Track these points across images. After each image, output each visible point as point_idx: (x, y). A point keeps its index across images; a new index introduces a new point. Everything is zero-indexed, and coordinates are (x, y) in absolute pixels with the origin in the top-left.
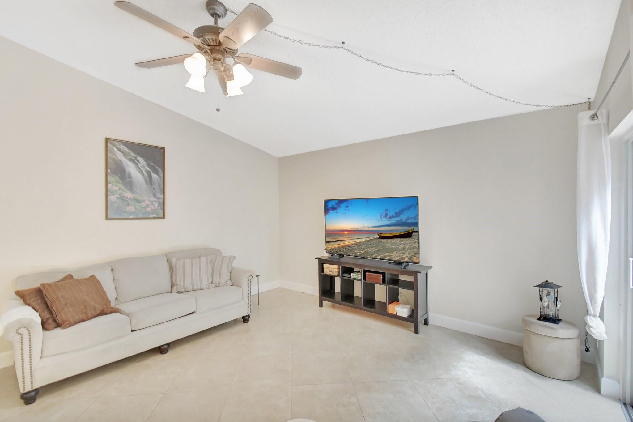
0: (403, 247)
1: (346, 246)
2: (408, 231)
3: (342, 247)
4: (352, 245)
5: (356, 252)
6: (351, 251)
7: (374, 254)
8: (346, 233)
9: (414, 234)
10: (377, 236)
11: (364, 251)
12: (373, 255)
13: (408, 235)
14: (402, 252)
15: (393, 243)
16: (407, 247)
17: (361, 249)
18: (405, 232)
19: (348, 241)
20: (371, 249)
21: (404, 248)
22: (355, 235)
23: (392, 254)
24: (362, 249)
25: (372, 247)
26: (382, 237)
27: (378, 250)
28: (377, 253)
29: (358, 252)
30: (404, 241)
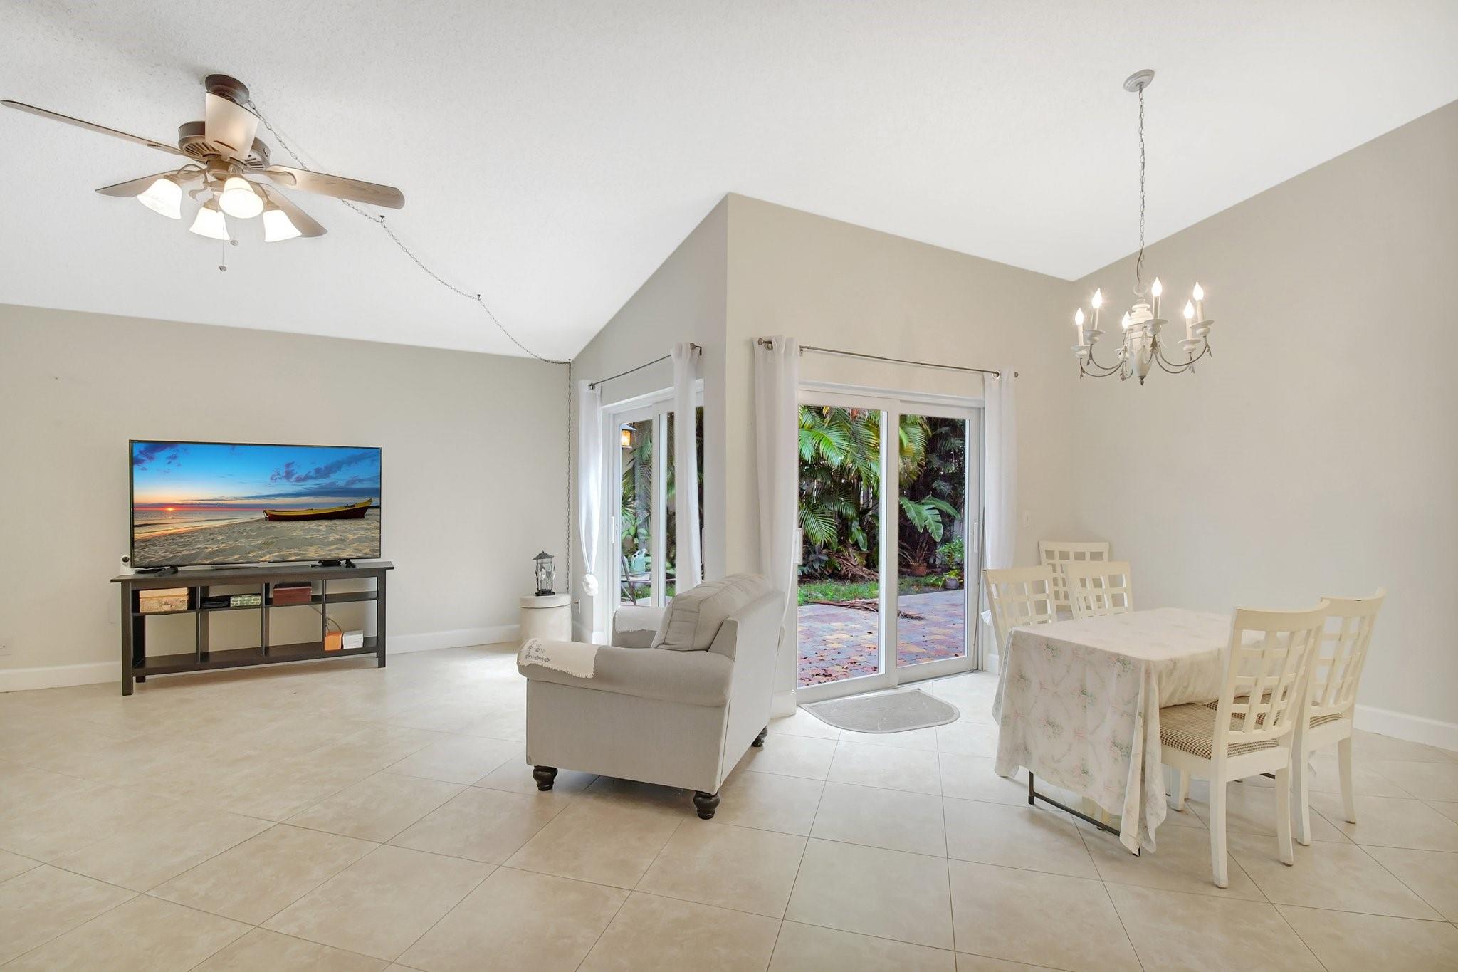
0: (337, 537)
1: (170, 535)
2: (354, 506)
3: (160, 537)
4: (188, 533)
5: (199, 546)
6: (184, 545)
7: (253, 551)
8: (170, 509)
9: (369, 511)
10: (263, 516)
11: (223, 545)
12: (249, 553)
13: (355, 514)
14: (336, 546)
15: (309, 530)
16: (351, 537)
17: (215, 541)
18: (345, 507)
19: (174, 526)
20: (243, 540)
21: (341, 540)
22: (196, 514)
23: (305, 551)
24: (218, 541)
25: (247, 537)
26: (274, 518)
27: (265, 544)
28: (261, 549)
29: (206, 548)
30: (340, 525)
